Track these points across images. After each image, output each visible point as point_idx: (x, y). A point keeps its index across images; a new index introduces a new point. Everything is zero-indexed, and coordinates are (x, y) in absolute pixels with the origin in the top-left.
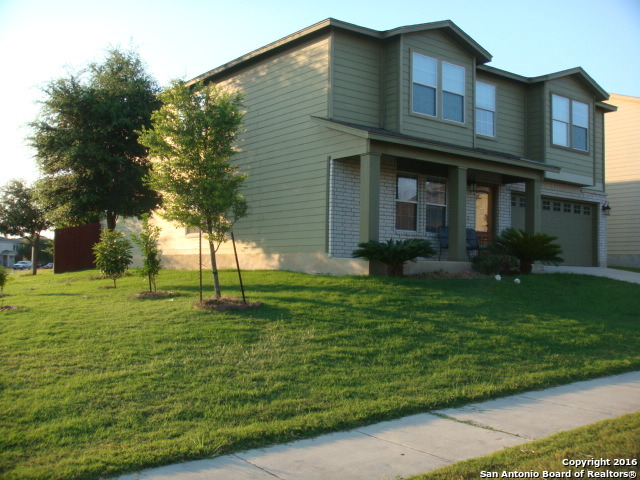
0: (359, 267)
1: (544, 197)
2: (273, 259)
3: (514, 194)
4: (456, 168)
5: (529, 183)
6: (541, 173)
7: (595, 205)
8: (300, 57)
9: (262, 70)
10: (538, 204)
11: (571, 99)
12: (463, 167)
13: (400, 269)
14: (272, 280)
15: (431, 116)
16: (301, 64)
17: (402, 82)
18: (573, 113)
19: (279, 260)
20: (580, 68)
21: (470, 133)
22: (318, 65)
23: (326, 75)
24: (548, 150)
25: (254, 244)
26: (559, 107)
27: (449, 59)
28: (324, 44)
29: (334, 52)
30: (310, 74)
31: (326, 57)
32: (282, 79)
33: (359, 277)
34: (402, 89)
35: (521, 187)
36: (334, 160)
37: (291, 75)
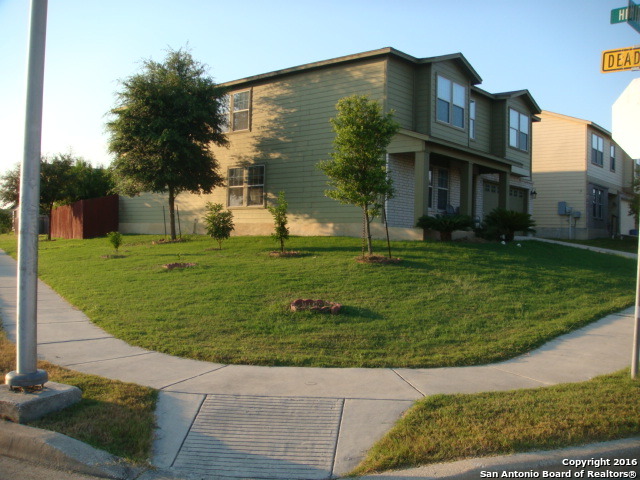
0: (415, 235)
1: (512, 187)
2: (327, 227)
3: (486, 182)
4: (467, 162)
5: (502, 175)
6: (509, 166)
7: (526, 190)
8: (356, 73)
9: (316, 79)
10: (508, 189)
11: (520, 112)
14: (333, 243)
16: (356, 78)
18: (521, 122)
19: (334, 228)
20: (527, 90)
21: (466, 136)
22: (373, 81)
23: (382, 90)
24: (508, 150)
25: (307, 216)
26: (513, 116)
28: (382, 65)
29: (388, 72)
30: (365, 87)
31: (382, 76)
32: (336, 88)
33: (416, 242)
35: (495, 177)
36: (390, 154)
37: (345, 85)
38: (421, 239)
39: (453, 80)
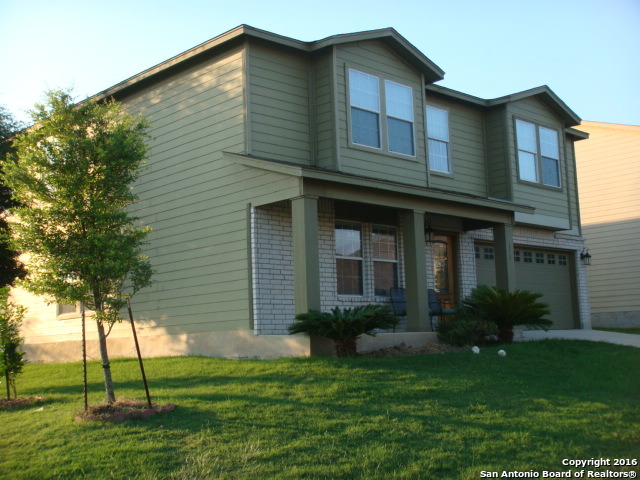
0: (298, 346)
1: (517, 247)
2: (179, 340)
3: (478, 243)
4: (410, 212)
5: (498, 228)
6: (511, 214)
7: (571, 253)
8: (206, 77)
9: (155, 97)
10: (510, 253)
11: (537, 125)
12: (419, 210)
13: (353, 347)
14: (182, 370)
15: (374, 148)
16: (207, 85)
17: (338, 106)
18: (541, 141)
19: (187, 342)
20: (546, 87)
21: (423, 169)
22: (228, 87)
23: (241, 99)
24: (515, 187)
25: (153, 324)
26: (525, 134)
27: (393, 77)
28: (237, 59)
29: (250, 69)
30: (221, 99)
31: (239, 75)
32: (181, 107)
33: (299, 360)
34: (339, 115)
35: (488, 234)
36: (256, 208)
37: (192, 101)
38: (308, 353)
39: (383, 75)
